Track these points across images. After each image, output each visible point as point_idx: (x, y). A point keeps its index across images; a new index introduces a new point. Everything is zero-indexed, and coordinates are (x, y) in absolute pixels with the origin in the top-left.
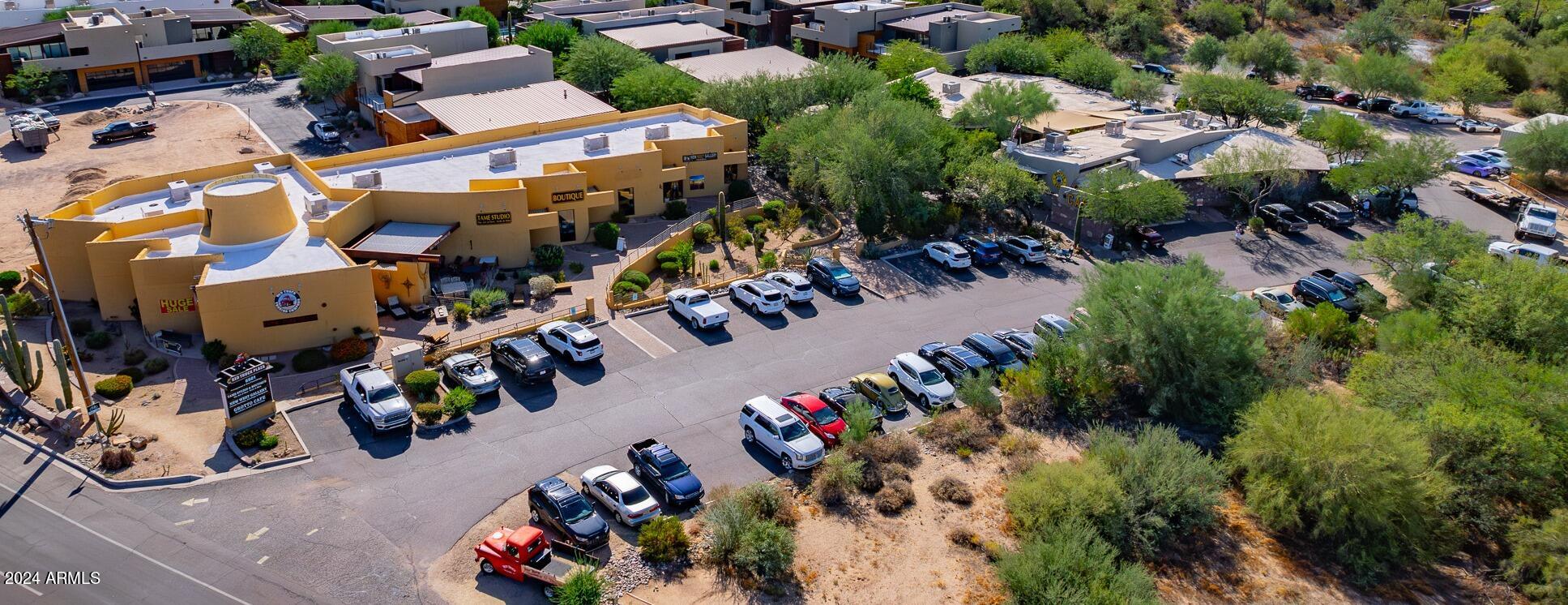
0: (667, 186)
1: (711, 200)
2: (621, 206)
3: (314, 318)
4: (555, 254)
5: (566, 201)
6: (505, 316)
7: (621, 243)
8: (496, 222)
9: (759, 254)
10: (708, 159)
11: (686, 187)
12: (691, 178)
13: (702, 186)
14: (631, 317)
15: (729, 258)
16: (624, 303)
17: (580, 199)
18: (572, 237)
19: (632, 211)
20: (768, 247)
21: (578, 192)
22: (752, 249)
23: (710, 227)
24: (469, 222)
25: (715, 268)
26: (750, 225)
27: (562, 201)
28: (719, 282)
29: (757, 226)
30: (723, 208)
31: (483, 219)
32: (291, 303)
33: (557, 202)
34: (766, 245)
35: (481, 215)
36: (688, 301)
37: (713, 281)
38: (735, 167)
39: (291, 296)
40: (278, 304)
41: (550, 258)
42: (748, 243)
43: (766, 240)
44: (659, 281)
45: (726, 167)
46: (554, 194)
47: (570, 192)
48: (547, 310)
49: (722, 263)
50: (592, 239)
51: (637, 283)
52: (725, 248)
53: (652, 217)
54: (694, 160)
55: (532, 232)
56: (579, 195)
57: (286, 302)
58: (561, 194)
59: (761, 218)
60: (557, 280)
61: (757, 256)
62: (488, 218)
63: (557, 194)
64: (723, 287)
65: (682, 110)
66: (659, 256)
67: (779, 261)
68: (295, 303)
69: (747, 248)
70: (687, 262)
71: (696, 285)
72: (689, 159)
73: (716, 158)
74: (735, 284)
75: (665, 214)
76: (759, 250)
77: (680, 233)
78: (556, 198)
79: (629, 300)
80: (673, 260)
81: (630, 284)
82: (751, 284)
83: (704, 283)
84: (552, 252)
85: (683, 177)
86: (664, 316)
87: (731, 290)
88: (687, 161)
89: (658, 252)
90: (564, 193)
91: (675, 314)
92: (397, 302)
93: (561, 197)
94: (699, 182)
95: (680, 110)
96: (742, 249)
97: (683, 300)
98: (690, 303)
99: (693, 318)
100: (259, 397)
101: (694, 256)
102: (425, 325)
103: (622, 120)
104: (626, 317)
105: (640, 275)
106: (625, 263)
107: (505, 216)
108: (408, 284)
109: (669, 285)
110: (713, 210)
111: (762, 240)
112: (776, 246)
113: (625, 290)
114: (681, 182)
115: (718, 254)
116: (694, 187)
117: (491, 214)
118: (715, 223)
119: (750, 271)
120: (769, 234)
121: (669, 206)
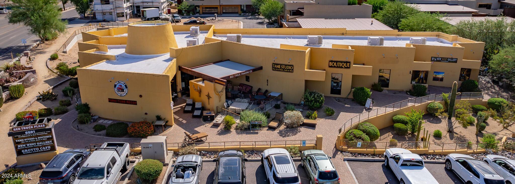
0: (416, 74)
1: (447, 89)
2: (380, 80)
3: (134, 103)
4: (315, 99)
5: (338, 67)
6: (257, 133)
7: (369, 102)
8: (284, 70)
9: (479, 133)
10: (449, 62)
11: (430, 77)
12: (435, 72)
13: (442, 80)
14: (349, 160)
15: (451, 131)
16: (349, 147)
17: (347, 68)
18: (339, 92)
19: (387, 85)
20: (488, 130)
21: (347, 62)
22: (473, 129)
23: (441, 106)
24: (268, 67)
25: (438, 136)
26: (475, 111)
27: (335, 67)
28: (438, 149)
29: (480, 113)
30: (454, 95)
31: (276, 67)
32: (123, 90)
33: (331, 67)
34: (487, 129)
35: (275, 64)
36: (401, 162)
37: (433, 147)
38: (469, 71)
39: (123, 85)
40: (116, 89)
41: (312, 101)
42: (471, 124)
43: (488, 124)
44: (389, 137)
45: (462, 69)
46: (330, 61)
47: (342, 62)
48: (288, 136)
49: (444, 133)
50: (351, 96)
51: (368, 134)
52: (450, 123)
53: (401, 92)
54: (439, 61)
55: (306, 81)
56: (347, 65)
57: (120, 89)
58: (335, 62)
59: (485, 108)
60: (308, 117)
61: (477, 135)
62: (279, 67)
63: (332, 61)
64: (441, 155)
65: (438, 36)
66: (394, 118)
67: (500, 146)
68: (125, 90)
69: (469, 127)
70: (415, 127)
71: (417, 146)
72: (435, 59)
73: (456, 62)
74: (453, 156)
75: (410, 91)
76: (480, 132)
77: (417, 105)
78: (331, 64)
79: (355, 146)
80: (405, 123)
81: (361, 133)
82: (469, 162)
83: (425, 147)
84: (314, 97)
85: (428, 69)
86: (377, 168)
87: (448, 160)
88: (434, 61)
89: (395, 114)
90: (337, 62)
91: (387, 169)
92: (200, 106)
93: (335, 64)
94: (440, 76)
95: (437, 36)
96: (465, 127)
97: (397, 159)
98: (402, 165)
99: (401, 179)
100: (45, 146)
101: (421, 123)
102: (204, 125)
103: (398, 35)
104: (344, 160)
105: (374, 129)
106: (364, 116)
107: (290, 68)
108: (209, 97)
109: (396, 141)
110: (447, 95)
111: (483, 124)
112: (495, 131)
113: (355, 136)
114: (427, 73)
115: (442, 127)
116: (435, 79)
117: (281, 65)
118: (446, 104)
119: (469, 147)
120: (490, 120)
121: (414, 87)
